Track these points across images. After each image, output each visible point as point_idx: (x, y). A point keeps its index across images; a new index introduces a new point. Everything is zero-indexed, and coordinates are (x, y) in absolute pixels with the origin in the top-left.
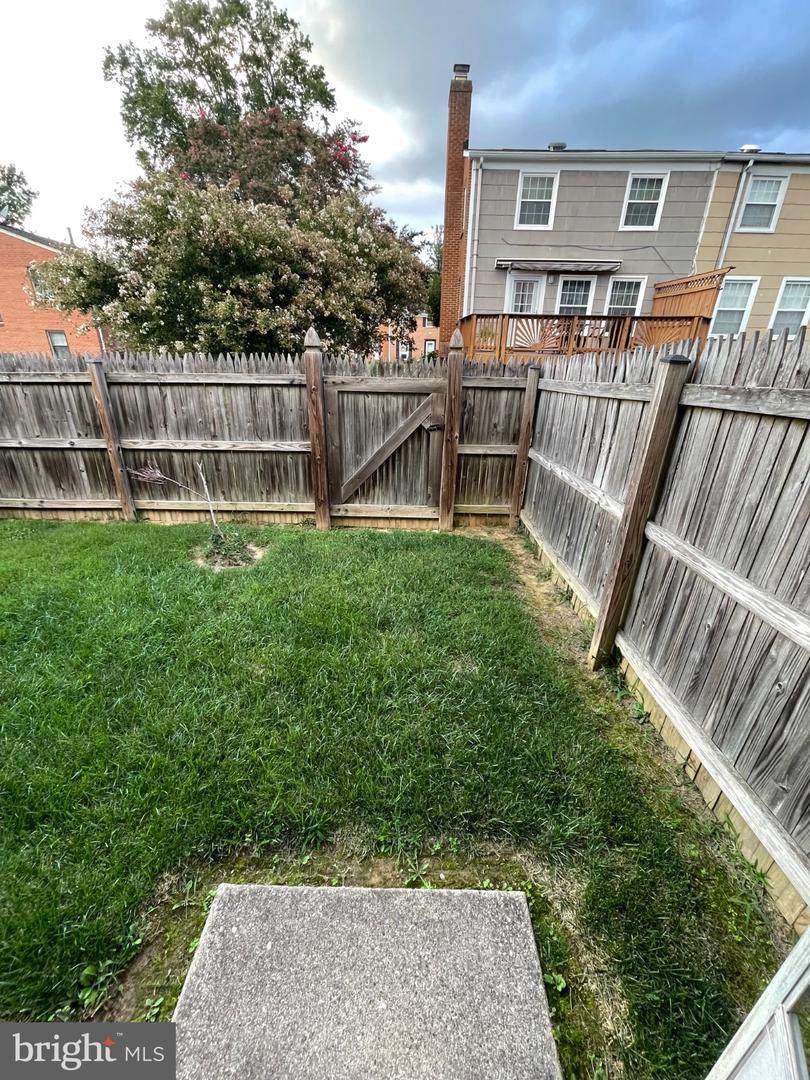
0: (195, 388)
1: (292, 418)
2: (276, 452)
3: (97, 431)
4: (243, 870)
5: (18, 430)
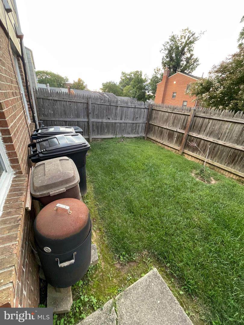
2: (241, 150)
3: (184, 128)
4: (162, 271)
5: (168, 124)
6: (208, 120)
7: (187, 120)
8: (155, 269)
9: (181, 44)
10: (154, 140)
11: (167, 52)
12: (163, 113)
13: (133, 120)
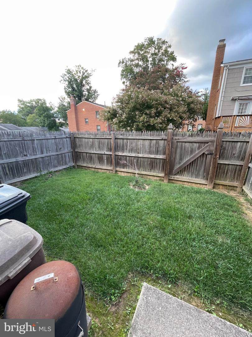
0: (135, 140)
1: (161, 149)
2: (154, 158)
3: (110, 150)
4: (150, 281)
5: (94, 149)
6: (126, 140)
7: (110, 143)
8: (145, 284)
9: (78, 77)
10: (86, 167)
11: (67, 83)
12: (86, 140)
13: (57, 152)
